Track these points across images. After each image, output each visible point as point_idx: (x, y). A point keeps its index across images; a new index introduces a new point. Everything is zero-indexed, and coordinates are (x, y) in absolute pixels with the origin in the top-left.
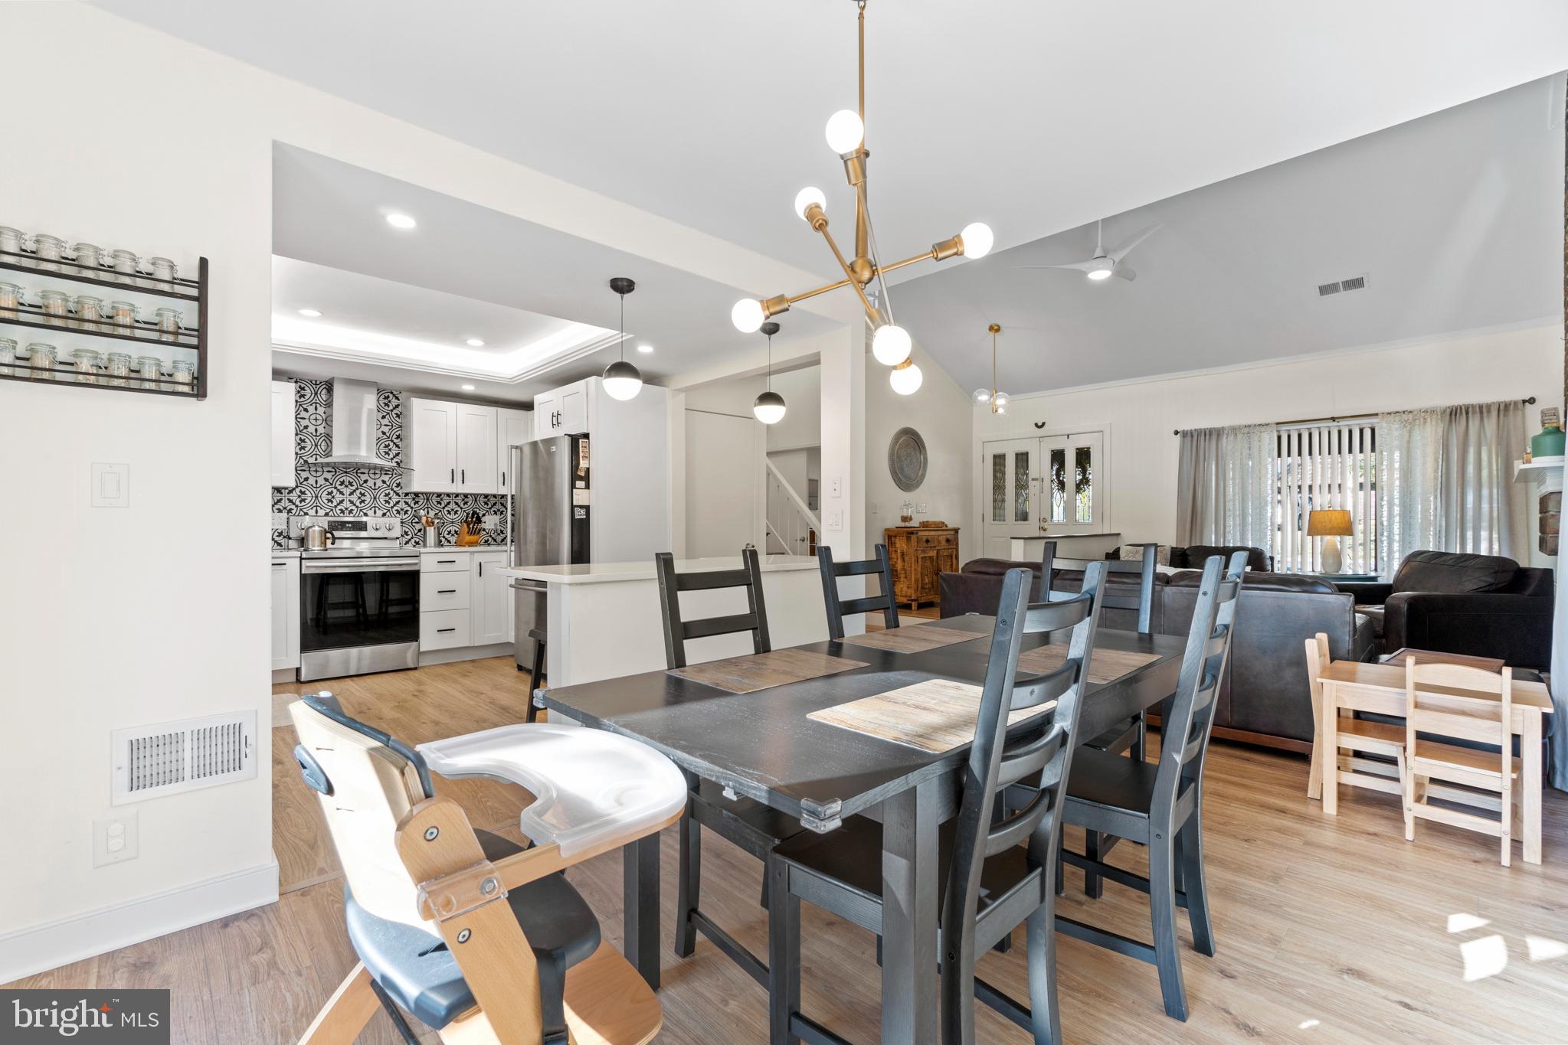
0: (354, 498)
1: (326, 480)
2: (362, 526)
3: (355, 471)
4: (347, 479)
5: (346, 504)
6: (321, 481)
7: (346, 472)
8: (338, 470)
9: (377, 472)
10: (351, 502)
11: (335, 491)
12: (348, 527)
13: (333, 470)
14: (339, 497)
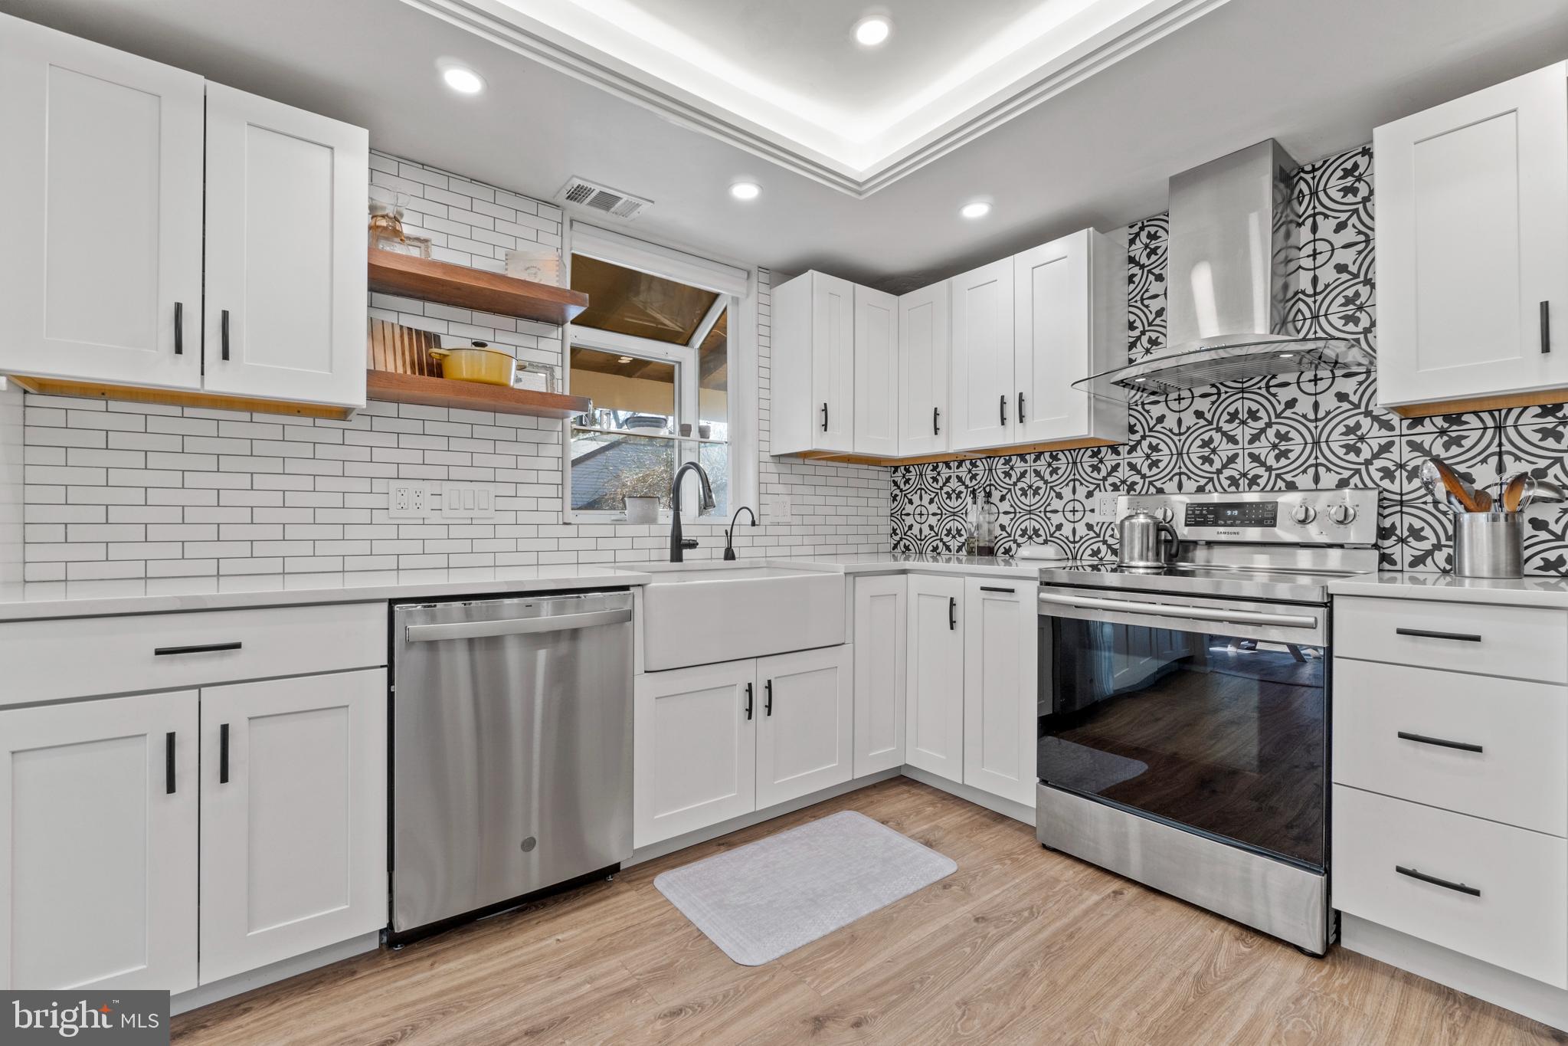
0: (1262, 448)
1: (1199, 414)
2: (1265, 517)
3: (1263, 384)
4: (1243, 406)
5: (1244, 464)
6: (1189, 419)
7: (1243, 390)
8: (1223, 389)
9: (1320, 374)
10: (1255, 458)
11: (1217, 437)
12: (1231, 517)
13: (1214, 390)
14: (1225, 449)
